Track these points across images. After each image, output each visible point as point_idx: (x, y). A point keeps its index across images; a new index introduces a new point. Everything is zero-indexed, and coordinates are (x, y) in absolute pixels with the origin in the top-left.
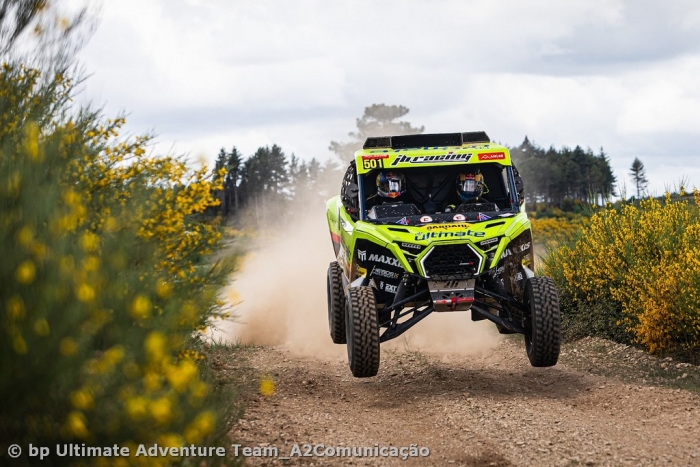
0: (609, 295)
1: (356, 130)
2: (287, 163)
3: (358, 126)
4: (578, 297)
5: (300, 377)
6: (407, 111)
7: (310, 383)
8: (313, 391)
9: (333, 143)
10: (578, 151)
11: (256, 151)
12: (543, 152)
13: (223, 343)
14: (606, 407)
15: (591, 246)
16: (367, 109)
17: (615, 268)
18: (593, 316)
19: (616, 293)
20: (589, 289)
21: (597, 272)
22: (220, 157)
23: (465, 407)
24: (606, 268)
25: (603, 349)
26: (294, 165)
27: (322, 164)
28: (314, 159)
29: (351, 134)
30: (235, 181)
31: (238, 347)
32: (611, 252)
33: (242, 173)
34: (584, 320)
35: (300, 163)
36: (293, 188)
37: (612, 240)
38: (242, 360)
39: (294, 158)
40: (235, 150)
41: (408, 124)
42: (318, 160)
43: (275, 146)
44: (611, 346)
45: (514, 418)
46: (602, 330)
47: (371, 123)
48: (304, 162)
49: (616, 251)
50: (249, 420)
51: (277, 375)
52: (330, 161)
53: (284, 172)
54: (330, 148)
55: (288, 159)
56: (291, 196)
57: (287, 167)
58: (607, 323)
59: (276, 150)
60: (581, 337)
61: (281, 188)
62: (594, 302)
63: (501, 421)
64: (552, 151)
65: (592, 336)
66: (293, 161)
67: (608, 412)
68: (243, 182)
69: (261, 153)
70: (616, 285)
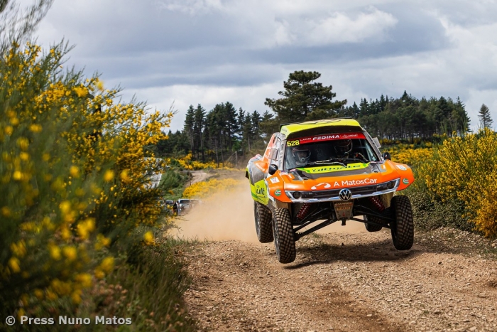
0: (456, 197)
1: (284, 90)
2: (237, 115)
3: (285, 87)
4: (435, 199)
5: (238, 261)
6: (320, 75)
7: (245, 264)
8: (247, 270)
9: (267, 100)
10: (442, 100)
11: (215, 107)
12: (417, 101)
13: (186, 239)
14: (452, 275)
15: (444, 163)
16: (291, 74)
17: (460, 178)
18: (445, 212)
19: (460, 195)
20: (442, 193)
21: (448, 180)
22: (189, 112)
23: (353, 278)
24: (455, 178)
25: (451, 235)
26: (241, 116)
27: (262, 115)
28: (255, 112)
29: (280, 93)
30: (201, 128)
31: (196, 242)
32: (457, 167)
33: (205, 123)
34: (439, 215)
35: (246, 115)
36: (241, 133)
37: (458, 158)
38: (198, 251)
39: (241, 111)
40: (199, 107)
41: (320, 85)
42: (258, 112)
43: (228, 103)
44: (457, 233)
45: (387, 284)
46: (451, 222)
47: (294, 85)
48: (249, 114)
49: (461, 166)
50: (200, 291)
51: (222, 260)
52: (267, 112)
53: (235, 122)
54: (266, 103)
55: (238, 112)
56: (240, 138)
57: (236, 118)
58: (454, 217)
59: (229, 106)
60: (437, 227)
61: (233, 133)
62: (446, 203)
63: (377, 286)
64: (424, 101)
65: (444, 227)
66: (241, 113)
67: (453, 278)
68: (206, 130)
69: (218, 108)
70: (461, 189)
